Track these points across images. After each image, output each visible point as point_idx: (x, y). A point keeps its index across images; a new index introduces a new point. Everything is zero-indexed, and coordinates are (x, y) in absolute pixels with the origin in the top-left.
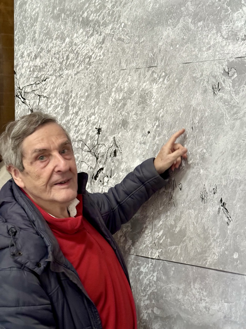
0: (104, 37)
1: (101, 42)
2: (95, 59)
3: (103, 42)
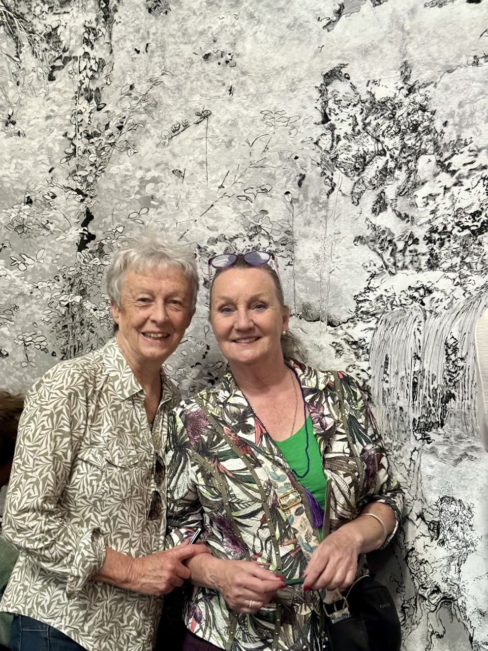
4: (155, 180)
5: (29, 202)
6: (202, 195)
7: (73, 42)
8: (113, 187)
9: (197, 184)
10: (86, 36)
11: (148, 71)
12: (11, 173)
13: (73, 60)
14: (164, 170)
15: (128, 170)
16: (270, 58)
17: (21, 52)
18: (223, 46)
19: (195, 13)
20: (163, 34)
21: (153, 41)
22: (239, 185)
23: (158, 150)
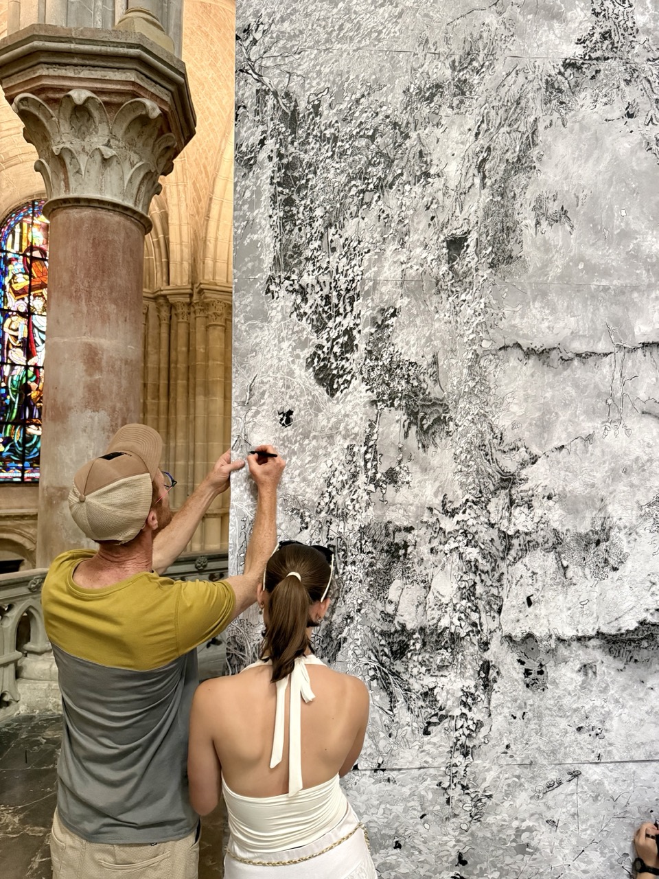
0: (402, 10)
1: (396, 17)
2: (388, 35)
3: (400, 15)
4: (529, 829)
5: (398, 846)
6: (574, 841)
7: (449, 703)
8: (489, 835)
9: (569, 832)
10: (464, 699)
11: (523, 735)
12: (378, 818)
13: (449, 718)
14: (538, 819)
15: (505, 821)
16: (633, 735)
17: (395, 707)
18: (595, 723)
19: (569, 694)
20: (539, 707)
21: (530, 710)
22: (605, 833)
23: (532, 801)
